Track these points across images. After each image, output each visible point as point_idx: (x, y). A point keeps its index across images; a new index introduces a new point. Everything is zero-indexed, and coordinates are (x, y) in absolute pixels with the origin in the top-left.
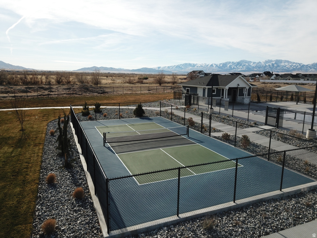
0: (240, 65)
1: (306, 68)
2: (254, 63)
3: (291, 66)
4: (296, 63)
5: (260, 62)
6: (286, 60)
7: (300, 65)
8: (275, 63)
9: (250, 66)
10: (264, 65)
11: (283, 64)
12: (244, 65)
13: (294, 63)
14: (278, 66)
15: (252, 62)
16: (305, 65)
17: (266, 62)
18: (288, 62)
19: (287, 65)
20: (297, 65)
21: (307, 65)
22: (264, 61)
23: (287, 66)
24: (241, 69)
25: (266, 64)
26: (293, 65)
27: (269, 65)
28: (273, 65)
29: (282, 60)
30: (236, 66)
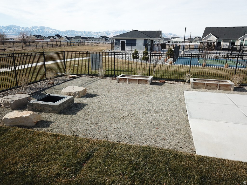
0: (11, 29)
1: (63, 34)
2: (23, 28)
3: (52, 32)
4: (55, 30)
5: (27, 28)
6: (47, 27)
7: (58, 32)
8: (40, 29)
9: (20, 30)
10: (32, 30)
11: (46, 30)
12: (14, 30)
13: (54, 30)
14: (43, 31)
15: (21, 27)
16: (61, 32)
17: (33, 28)
18: (49, 28)
19: (49, 31)
20: (56, 31)
21: (63, 32)
22: (31, 27)
23: (49, 32)
24: (12, 32)
25: (33, 30)
26: (53, 31)
27: (36, 30)
28: (38, 30)
29: (45, 27)
30: (7, 29)
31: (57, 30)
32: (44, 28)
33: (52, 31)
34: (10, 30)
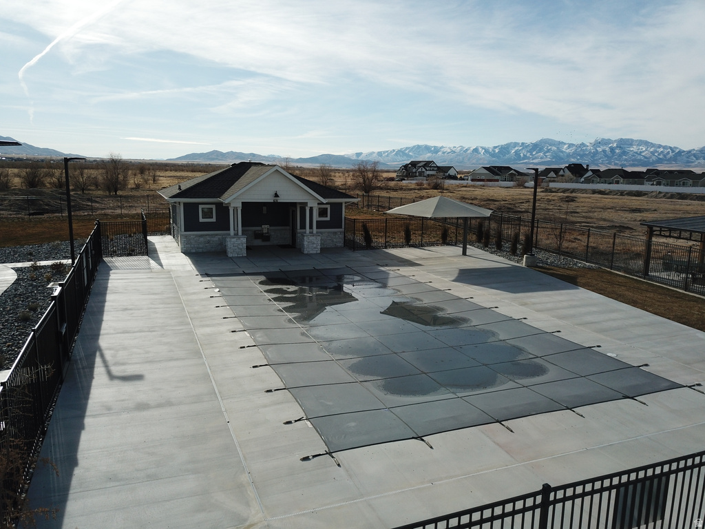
0: (540, 151)
1: (687, 158)
2: (570, 145)
3: (653, 153)
4: (665, 147)
5: (583, 144)
6: (641, 141)
7: (673, 151)
8: (617, 147)
9: (562, 152)
10: (592, 151)
11: (634, 148)
12: (548, 151)
13: (660, 146)
14: (624, 153)
15: (565, 144)
16: (684, 151)
17: (598, 143)
18: (646, 143)
19: (643, 152)
20: (666, 151)
21: (690, 152)
22: (593, 141)
23: (643, 154)
24: (541, 158)
25: (598, 149)
26: (657, 152)
27: (604, 151)
28: (612, 149)
29: (632, 140)
30: (531, 152)
31: (670, 148)
32: (630, 142)
33: (652, 150)
34: (537, 153)
